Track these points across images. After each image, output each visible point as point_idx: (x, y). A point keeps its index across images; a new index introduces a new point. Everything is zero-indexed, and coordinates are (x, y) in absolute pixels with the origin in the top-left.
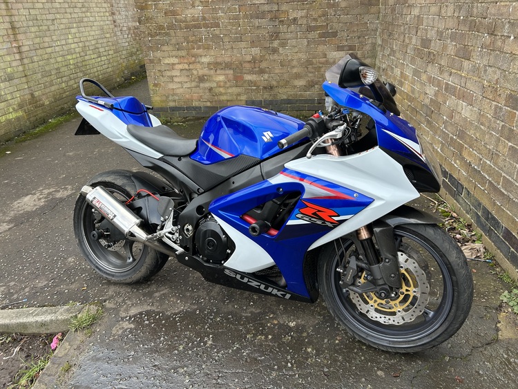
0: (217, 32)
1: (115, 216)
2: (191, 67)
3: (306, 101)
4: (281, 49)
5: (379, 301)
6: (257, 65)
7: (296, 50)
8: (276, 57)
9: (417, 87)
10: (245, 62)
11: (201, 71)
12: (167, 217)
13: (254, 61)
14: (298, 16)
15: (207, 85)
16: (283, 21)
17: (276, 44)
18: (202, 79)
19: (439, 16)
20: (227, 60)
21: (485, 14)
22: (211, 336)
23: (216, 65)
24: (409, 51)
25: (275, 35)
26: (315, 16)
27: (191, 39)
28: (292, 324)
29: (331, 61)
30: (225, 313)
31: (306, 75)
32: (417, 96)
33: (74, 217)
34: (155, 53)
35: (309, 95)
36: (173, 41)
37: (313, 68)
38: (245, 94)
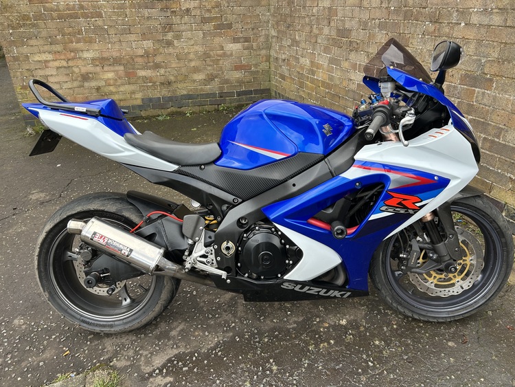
0: (100, 22)
1: (131, 251)
2: (71, 63)
3: (208, 95)
4: (175, 42)
5: (438, 276)
6: (151, 60)
7: (192, 42)
8: (171, 50)
9: (337, 74)
10: (137, 56)
11: (85, 68)
12: (197, 238)
13: (147, 54)
14: (192, 7)
15: (94, 84)
16: (175, 12)
17: (170, 36)
18: (85, 77)
19: (360, 7)
20: (115, 54)
21: (424, 4)
22: (271, 361)
23: (102, 61)
24: (319, 41)
25: (168, 27)
26: (209, 7)
27: (67, 30)
28: (344, 322)
29: (229, 53)
30: (268, 332)
31: (205, 69)
32: (338, 83)
33: (39, 265)
34: (20, 49)
35: (210, 89)
36: (44, 34)
37: (211, 61)
38: (140, 91)
